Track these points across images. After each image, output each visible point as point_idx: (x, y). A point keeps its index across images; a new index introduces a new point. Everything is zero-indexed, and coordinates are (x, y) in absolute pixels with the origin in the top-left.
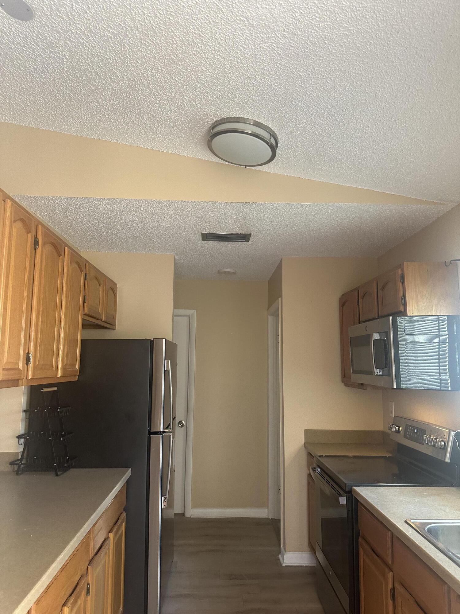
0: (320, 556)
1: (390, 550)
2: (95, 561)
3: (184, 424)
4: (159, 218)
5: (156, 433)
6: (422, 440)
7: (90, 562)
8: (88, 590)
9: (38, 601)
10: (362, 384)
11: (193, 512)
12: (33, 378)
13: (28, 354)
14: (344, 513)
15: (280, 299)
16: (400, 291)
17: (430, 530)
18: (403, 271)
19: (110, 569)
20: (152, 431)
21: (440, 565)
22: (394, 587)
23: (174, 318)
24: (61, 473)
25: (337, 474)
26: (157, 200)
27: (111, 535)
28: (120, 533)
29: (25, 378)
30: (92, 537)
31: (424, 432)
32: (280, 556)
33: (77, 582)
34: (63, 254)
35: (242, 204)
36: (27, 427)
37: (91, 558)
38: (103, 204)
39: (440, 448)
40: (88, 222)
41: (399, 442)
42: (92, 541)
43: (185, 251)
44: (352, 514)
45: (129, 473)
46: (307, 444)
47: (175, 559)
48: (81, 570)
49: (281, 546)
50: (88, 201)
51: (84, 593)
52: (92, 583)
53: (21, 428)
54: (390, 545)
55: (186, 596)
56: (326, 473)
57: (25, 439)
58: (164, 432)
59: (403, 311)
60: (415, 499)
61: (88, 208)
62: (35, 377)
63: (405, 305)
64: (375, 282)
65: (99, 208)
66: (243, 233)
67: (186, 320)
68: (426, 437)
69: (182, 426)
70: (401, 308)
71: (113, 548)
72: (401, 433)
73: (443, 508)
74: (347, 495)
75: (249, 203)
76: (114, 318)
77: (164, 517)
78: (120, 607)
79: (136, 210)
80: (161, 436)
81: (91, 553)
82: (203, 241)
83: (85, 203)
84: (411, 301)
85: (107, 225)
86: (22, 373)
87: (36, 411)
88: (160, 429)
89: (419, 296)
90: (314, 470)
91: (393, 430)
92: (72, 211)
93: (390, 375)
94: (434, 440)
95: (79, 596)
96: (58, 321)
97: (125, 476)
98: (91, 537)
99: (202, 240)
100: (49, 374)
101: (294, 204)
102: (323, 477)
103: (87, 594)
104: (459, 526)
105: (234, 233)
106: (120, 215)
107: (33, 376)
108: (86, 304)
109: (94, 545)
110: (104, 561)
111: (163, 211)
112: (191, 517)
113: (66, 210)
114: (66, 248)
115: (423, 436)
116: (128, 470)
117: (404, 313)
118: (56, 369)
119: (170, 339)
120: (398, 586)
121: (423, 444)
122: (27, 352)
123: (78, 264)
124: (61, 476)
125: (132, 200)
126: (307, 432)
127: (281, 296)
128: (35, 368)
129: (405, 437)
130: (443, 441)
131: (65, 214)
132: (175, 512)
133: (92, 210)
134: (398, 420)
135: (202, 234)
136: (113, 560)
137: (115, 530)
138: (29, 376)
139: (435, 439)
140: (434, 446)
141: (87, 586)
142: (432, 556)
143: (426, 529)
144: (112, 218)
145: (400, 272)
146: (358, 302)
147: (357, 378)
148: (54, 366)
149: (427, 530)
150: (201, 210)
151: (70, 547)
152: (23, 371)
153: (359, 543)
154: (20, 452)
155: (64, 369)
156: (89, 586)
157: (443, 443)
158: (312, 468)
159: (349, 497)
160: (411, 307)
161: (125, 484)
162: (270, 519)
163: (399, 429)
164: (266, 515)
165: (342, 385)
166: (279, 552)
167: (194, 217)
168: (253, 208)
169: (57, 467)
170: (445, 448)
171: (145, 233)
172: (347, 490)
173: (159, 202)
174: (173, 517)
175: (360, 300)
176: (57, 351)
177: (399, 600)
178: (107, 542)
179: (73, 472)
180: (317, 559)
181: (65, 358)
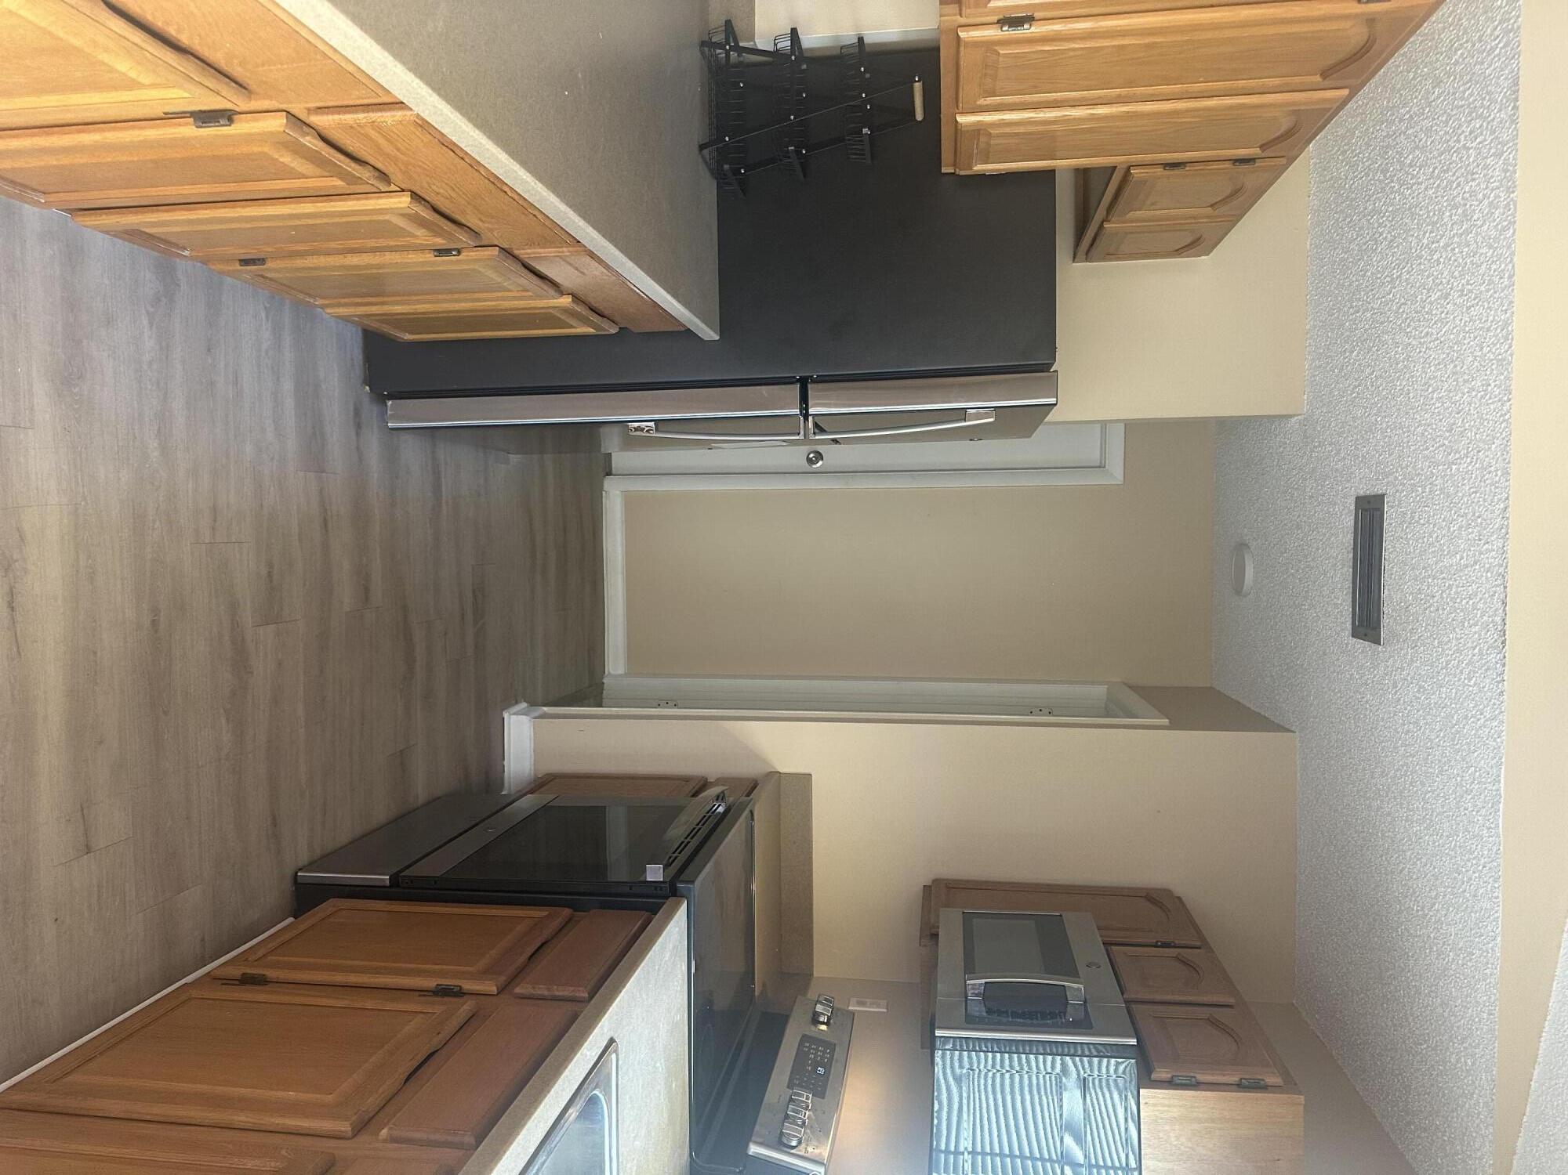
0: (528, 803)
1: (546, 993)
2: (510, 264)
3: (814, 466)
4: (1439, 364)
5: (804, 400)
6: (800, 1086)
7: (508, 253)
8: (446, 252)
9: (423, 125)
10: (935, 936)
11: (614, 496)
12: (962, 44)
13: (1030, 19)
14: (618, 873)
15: (1165, 722)
16: (1212, 1075)
17: (593, 1101)
18: (1275, 1089)
19: (494, 303)
20: (809, 386)
21: (518, 1134)
22: (465, 994)
23: (1099, 425)
24: (708, 157)
25: (713, 859)
26: (1511, 355)
27: (566, 301)
28: (573, 322)
29: (963, 20)
30: (563, 252)
31: (820, 1092)
32: (524, 705)
33: (463, 221)
34: (1327, 83)
35: (1498, 619)
36: (818, 54)
37: (516, 252)
38: (1492, 190)
39: (782, 1133)
40: (1417, 152)
41: (791, 1020)
42: (555, 252)
43: (1315, 447)
44: (621, 895)
45: (709, 334)
46: (774, 776)
47: (514, 458)
48: (491, 230)
49: (545, 709)
50: (1503, 144)
51: (440, 242)
52: (459, 261)
53: (815, 37)
54: (557, 993)
55: (437, 488)
56: (712, 828)
57: (789, 52)
58: (806, 416)
59: (1154, 1076)
60: (662, 1061)
61: (1474, 145)
62: (962, 49)
63: (1170, 1084)
64: (1232, 1001)
65: (1474, 180)
66: (1385, 621)
67: (1095, 456)
68: (807, 1098)
69: (810, 461)
70: (1161, 1074)
71: (535, 308)
72: (813, 1028)
73: (643, 1132)
74: (667, 885)
75: (1504, 642)
76: (1110, 256)
77: (603, 430)
78: (409, 333)
79: (1470, 291)
80: (797, 411)
81: (529, 251)
82: (1354, 499)
83: (1493, 132)
84: (1184, 1103)
85: (1410, 209)
86: (980, 10)
87: (862, 69)
88: (815, 406)
89: (1196, 1126)
90: (720, 797)
91: (819, 1008)
92: (1462, 99)
93: (971, 1022)
94: (800, 1119)
95: (433, 231)
96: (1119, 96)
97: (702, 326)
98: (565, 249)
99: (1357, 498)
100: (967, 90)
101: (1499, 781)
102: (704, 820)
103: (439, 250)
104: (603, 1171)
105: (1385, 595)
106: (1447, 245)
107: (967, 44)
108: (1159, 170)
109: (545, 258)
110: (510, 287)
111: (1466, 377)
112: (604, 492)
113: (1466, 78)
114: (1346, 92)
115: (807, 1088)
116: (715, 332)
117: (1146, 1077)
118: (980, 106)
119: (1053, 416)
120: (466, 1007)
121: (790, 1086)
122: (1037, 15)
123: (1289, 134)
124: (700, 160)
125: (1510, 277)
126: (803, 781)
127: (1174, 725)
128: (989, 45)
129: (803, 1036)
130: (800, 1143)
131: (1449, 77)
132: (613, 454)
133: (1469, 157)
134: (843, 1019)
135: (1382, 496)
136: (511, 309)
137: (578, 308)
138: (967, 31)
139: (804, 1123)
140: (787, 1117)
141: (454, 249)
142: (539, 1111)
143: (596, 1092)
144: (1437, 222)
145: (1271, 1080)
146: (1166, 945)
147: (950, 923)
148: (990, 100)
149: (595, 1094)
150: (1476, 492)
151: (545, 194)
152: (986, 10)
153: (558, 909)
154: (755, 44)
155: (978, 131)
156: (454, 253)
157: (794, 1143)
158: (723, 792)
159: (661, 889)
160: (1166, 1102)
161: (684, 326)
162: (603, 678)
163: (823, 1023)
164: (611, 671)
165: (925, 879)
166: (533, 704)
167: (1444, 470)
168: (1481, 653)
169: (721, 145)
170: (781, 1144)
171: (1382, 323)
172: (679, 885)
173: (1503, 362)
174: (603, 450)
175: (1173, 952)
176: (1033, 103)
177: (438, 1007)
178: (552, 292)
179: (709, 189)
180: (522, 796)
181: (1007, 130)
